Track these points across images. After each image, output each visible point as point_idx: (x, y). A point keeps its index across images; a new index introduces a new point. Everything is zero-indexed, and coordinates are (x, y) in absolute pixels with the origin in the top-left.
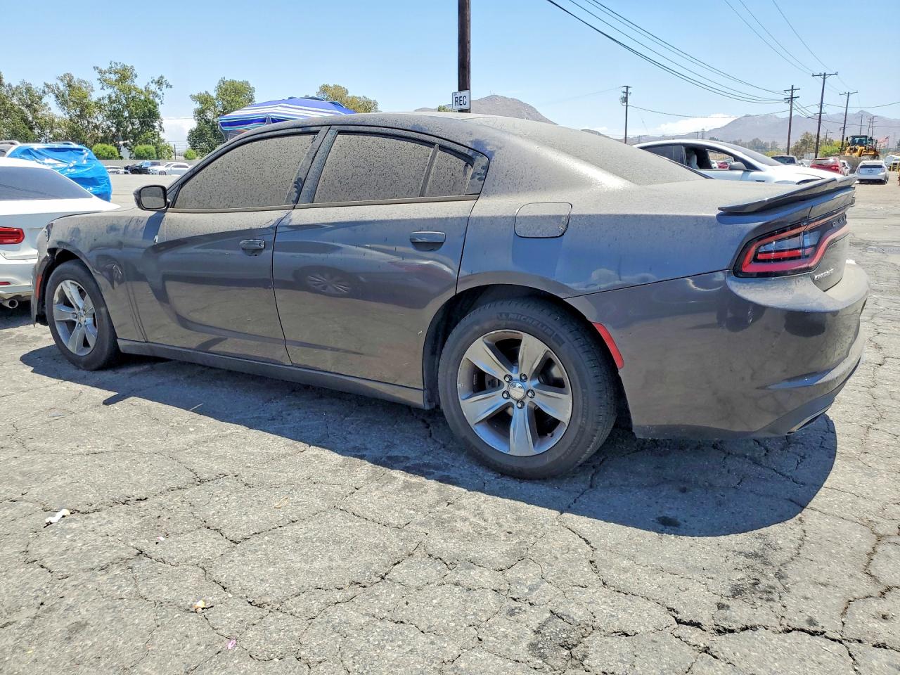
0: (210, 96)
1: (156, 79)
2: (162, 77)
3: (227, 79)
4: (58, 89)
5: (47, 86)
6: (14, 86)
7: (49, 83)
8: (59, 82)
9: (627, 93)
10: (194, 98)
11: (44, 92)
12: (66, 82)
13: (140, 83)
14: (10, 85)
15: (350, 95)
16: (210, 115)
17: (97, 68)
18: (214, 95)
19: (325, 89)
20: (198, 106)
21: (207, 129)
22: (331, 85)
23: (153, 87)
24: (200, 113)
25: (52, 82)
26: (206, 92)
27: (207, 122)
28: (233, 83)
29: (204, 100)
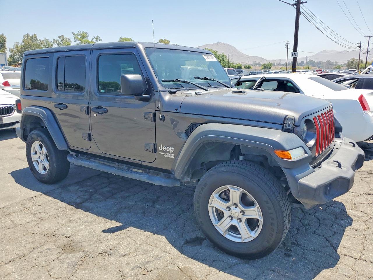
1: (95, 37)
2: (98, 36)
4: (58, 41)
5: (54, 40)
6: (42, 40)
7: (55, 39)
8: (58, 39)
9: (288, 44)
11: (53, 43)
12: (61, 39)
13: (90, 39)
14: (40, 40)
17: (73, 33)
23: (94, 40)
25: (56, 39)
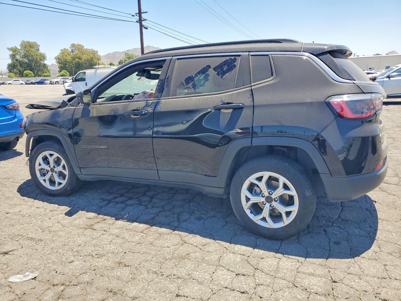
0: (17, 48)
3: (26, 40)
10: (8, 49)
15: (85, 48)
16: (18, 57)
18: (19, 48)
19: (73, 45)
20: (11, 53)
21: (17, 64)
22: (76, 44)
24: (13, 57)
26: (15, 47)
27: (17, 60)
28: (29, 42)
29: (14, 50)
